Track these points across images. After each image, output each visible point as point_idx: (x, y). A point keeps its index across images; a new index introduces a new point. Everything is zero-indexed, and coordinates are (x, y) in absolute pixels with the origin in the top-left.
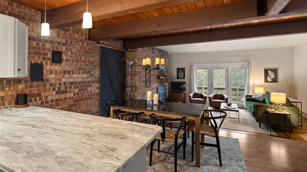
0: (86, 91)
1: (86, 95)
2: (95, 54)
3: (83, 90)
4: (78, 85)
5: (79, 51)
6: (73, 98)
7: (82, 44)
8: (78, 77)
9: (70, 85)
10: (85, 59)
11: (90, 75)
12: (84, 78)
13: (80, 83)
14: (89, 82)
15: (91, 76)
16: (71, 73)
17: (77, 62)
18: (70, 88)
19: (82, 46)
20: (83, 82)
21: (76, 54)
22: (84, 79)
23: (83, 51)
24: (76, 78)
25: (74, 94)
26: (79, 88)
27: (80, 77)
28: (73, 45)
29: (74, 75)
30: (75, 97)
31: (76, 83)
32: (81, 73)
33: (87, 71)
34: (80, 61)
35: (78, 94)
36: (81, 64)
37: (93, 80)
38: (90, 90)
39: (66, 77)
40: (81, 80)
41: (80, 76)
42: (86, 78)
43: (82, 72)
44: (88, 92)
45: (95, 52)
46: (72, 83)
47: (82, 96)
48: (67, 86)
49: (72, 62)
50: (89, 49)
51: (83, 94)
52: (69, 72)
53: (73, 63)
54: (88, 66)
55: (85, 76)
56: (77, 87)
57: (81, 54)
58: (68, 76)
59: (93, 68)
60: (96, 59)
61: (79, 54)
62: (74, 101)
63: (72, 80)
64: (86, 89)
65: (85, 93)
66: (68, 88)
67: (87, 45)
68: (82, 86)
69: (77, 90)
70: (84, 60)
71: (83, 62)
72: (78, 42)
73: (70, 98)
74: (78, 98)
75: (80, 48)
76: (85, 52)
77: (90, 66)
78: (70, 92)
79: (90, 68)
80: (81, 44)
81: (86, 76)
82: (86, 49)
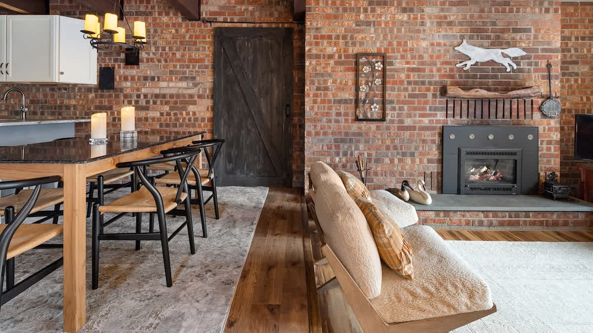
0: (184, 113)
1: (184, 119)
2: (206, 44)
3: (178, 108)
4: (168, 99)
5: (170, 43)
6: (159, 120)
7: (177, 31)
8: (168, 87)
9: (154, 99)
10: (183, 56)
11: (193, 83)
12: (180, 88)
13: (172, 96)
14: (191, 96)
15: (196, 85)
16: (156, 79)
17: (166, 61)
18: (155, 103)
19: (176, 34)
20: (178, 96)
21: (164, 49)
22: (180, 92)
23: (178, 43)
24: (163, 87)
25: (162, 114)
26: (172, 105)
27: (172, 87)
28: (159, 35)
29: (161, 83)
30: (163, 118)
31: (164, 96)
32: (174, 80)
33: (187, 75)
34: (172, 61)
35: (168, 114)
36: (174, 65)
37: (201, 92)
38: (192, 110)
39: (148, 86)
40: (174, 91)
41: (171, 84)
42: (185, 88)
43: (176, 78)
44: (188, 114)
45: (206, 41)
46: (157, 96)
47: (177, 120)
48: (148, 99)
49: (157, 63)
50: (191, 37)
51: (179, 116)
52: (153, 79)
53: (160, 64)
54: (188, 67)
55: (184, 84)
56: (167, 103)
57: (174, 49)
58: (150, 84)
59: (200, 70)
60: (206, 55)
61: (171, 49)
62: (161, 125)
63: (157, 91)
64: (184, 109)
65: (182, 114)
66: (151, 103)
67: (187, 32)
68: (176, 103)
69: (166, 108)
70: (180, 57)
71: (179, 60)
72: (168, 29)
73: (153, 119)
74: (168, 122)
75: (173, 38)
76: (181, 43)
77: (194, 67)
78: (154, 110)
79: (194, 70)
80: (173, 31)
81: (186, 86)
82: (184, 37)
